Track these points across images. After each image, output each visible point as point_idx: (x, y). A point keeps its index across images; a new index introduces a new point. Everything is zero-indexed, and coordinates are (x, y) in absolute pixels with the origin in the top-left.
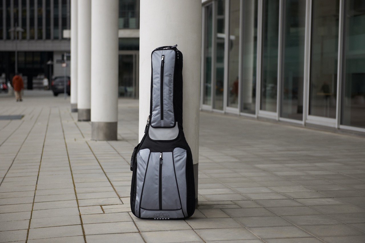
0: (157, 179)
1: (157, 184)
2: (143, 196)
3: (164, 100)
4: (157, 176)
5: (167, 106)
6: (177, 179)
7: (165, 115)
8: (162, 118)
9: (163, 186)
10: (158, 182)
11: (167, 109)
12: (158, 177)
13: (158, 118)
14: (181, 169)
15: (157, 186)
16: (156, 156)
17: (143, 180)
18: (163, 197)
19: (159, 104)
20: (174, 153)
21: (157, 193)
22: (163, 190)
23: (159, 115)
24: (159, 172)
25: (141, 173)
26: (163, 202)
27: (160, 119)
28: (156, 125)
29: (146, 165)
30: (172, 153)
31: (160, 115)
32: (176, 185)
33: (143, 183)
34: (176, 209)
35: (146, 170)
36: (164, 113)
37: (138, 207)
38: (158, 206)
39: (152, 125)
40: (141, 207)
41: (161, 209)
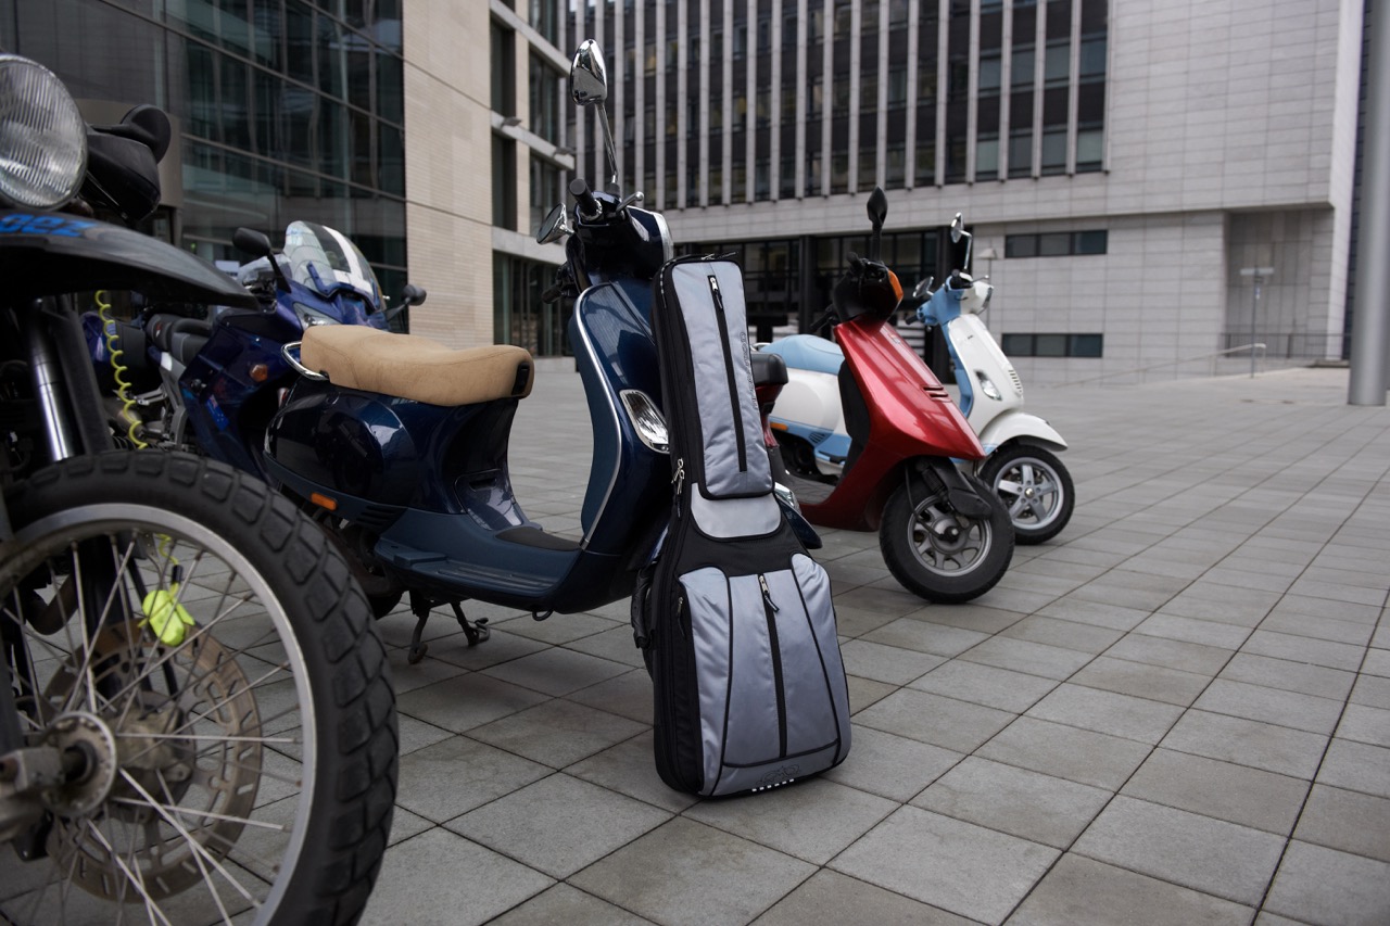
0: (766, 661)
1: (768, 677)
2: (730, 723)
3: (743, 411)
4: (764, 649)
5: (753, 426)
6: (822, 652)
7: (750, 455)
8: (743, 467)
9: (786, 681)
10: (769, 668)
11: (755, 438)
12: (768, 655)
13: (730, 467)
14: (826, 618)
15: (770, 683)
16: (747, 588)
17: (727, 672)
18: (791, 716)
19: (731, 421)
20: (797, 572)
21: (771, 706)
22: (789, 693)
23: (734, 458)
24: (768, 639)
25: (717, 649)
26: (790, 730)
27: (738, 468)
28: (726, 488)
29: (725, 620)
30: (790, 571)
31: (737, 457)
32: (821, 670)
33: (726, 679)
34: (822, 745)
35: (728, 636)
36: (747, 451)
37: (715, 764)
38: (775, 750)
39: (712, 489)
40: (726, 760)
41: (783, 755)
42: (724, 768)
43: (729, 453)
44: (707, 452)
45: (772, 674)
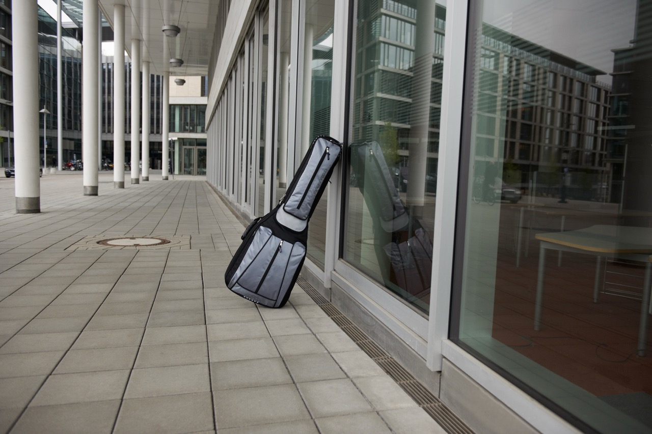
0: (266, 264)
1: (264, 268)
2: (245, 272)
3: (309, 192)
4: (268, 261)
5: (309, 198)
7: (303, 205)
8: (299, 207)
9: (269, 273)
10: (266, 267)
11: (308, 201)
13: (295, 205)
14: (294, 265)
16: (276, 241)
17: (253, 259)
18: (264, 283)
19: (303, 192)
20: (294, 247)
21: (260, 277)
22: (268, 277)
23: (297, 203)
24: (272, 258)
25: (255, 252)
26: (262, 287)
27: (297, 207)
28: (291, 210)
29: (262, 245)
30: (292, 245)
31: (299, 204)
32: (282, 277)
33: (251, 261)
34: (270, 298)
37: (235, 281)
38: (255, 289)
39: (286, 208)
40: (238, 282)
41: (256, 292)
42: (237, 284)
43: (297, 201)
44: (291, 197)
45: (266, 269)
